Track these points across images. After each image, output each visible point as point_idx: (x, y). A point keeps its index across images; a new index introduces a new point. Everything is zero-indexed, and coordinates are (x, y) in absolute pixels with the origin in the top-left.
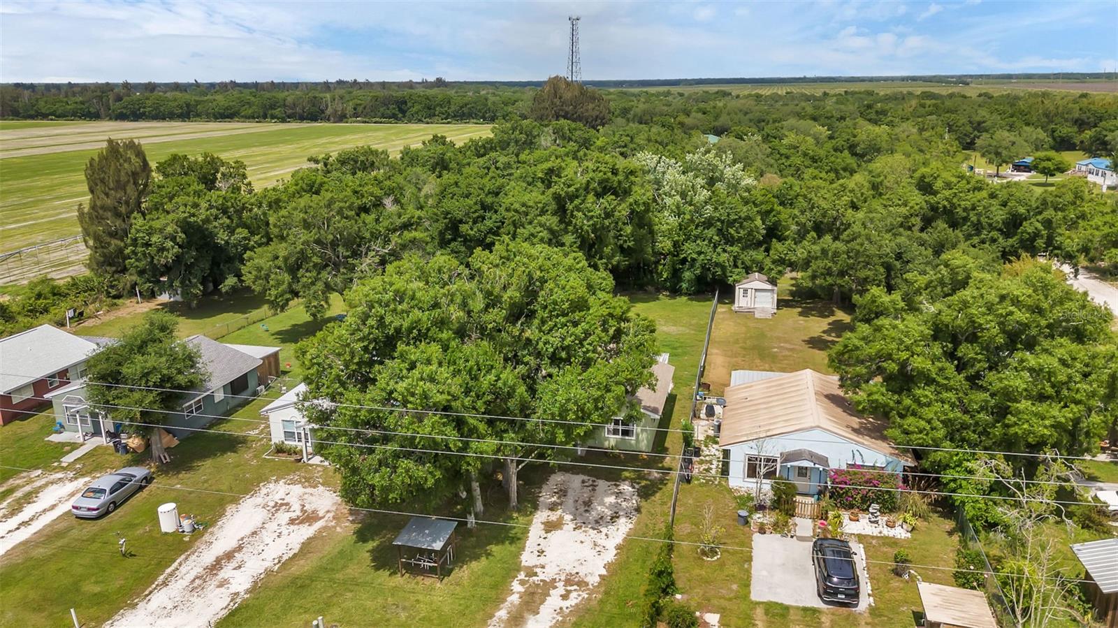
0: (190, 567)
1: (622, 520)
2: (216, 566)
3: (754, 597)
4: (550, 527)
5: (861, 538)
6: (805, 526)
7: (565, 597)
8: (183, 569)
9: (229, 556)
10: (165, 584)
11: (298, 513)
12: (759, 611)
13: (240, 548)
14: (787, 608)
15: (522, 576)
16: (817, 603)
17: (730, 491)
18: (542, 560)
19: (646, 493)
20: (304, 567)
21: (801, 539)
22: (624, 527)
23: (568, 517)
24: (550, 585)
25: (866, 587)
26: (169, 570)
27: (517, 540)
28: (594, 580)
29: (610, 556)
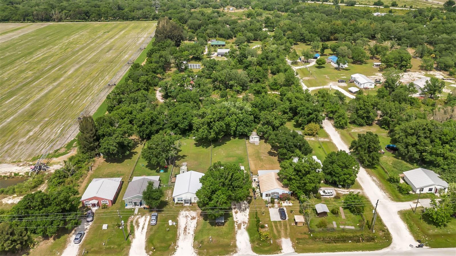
0: (181, 231)
1: (247, 209)
2: (185, 230)
3: (271, 220)
4: (236, 213)
5: (285, 206)
6: (276, 205)
7: (244, 226)
8: (180, 232)
9: (186, 228)
10: (180, 235)
11: (191, 218)
12: (273, 223)
13: (186, 226)
14: (276, 221)
15: (236, 223)
16: (281, 220)
17: (263, 200)
18: (237, 220)
19: (249, 202)
20: (200, 228)
21: (276, 208)
22: (248, 210)
23: (238, 210)
24: (241, 224)
25: (287, 216)
26: (178, 232)
27: (232, 216)
28: (247, 222)
29: (248, 217)
